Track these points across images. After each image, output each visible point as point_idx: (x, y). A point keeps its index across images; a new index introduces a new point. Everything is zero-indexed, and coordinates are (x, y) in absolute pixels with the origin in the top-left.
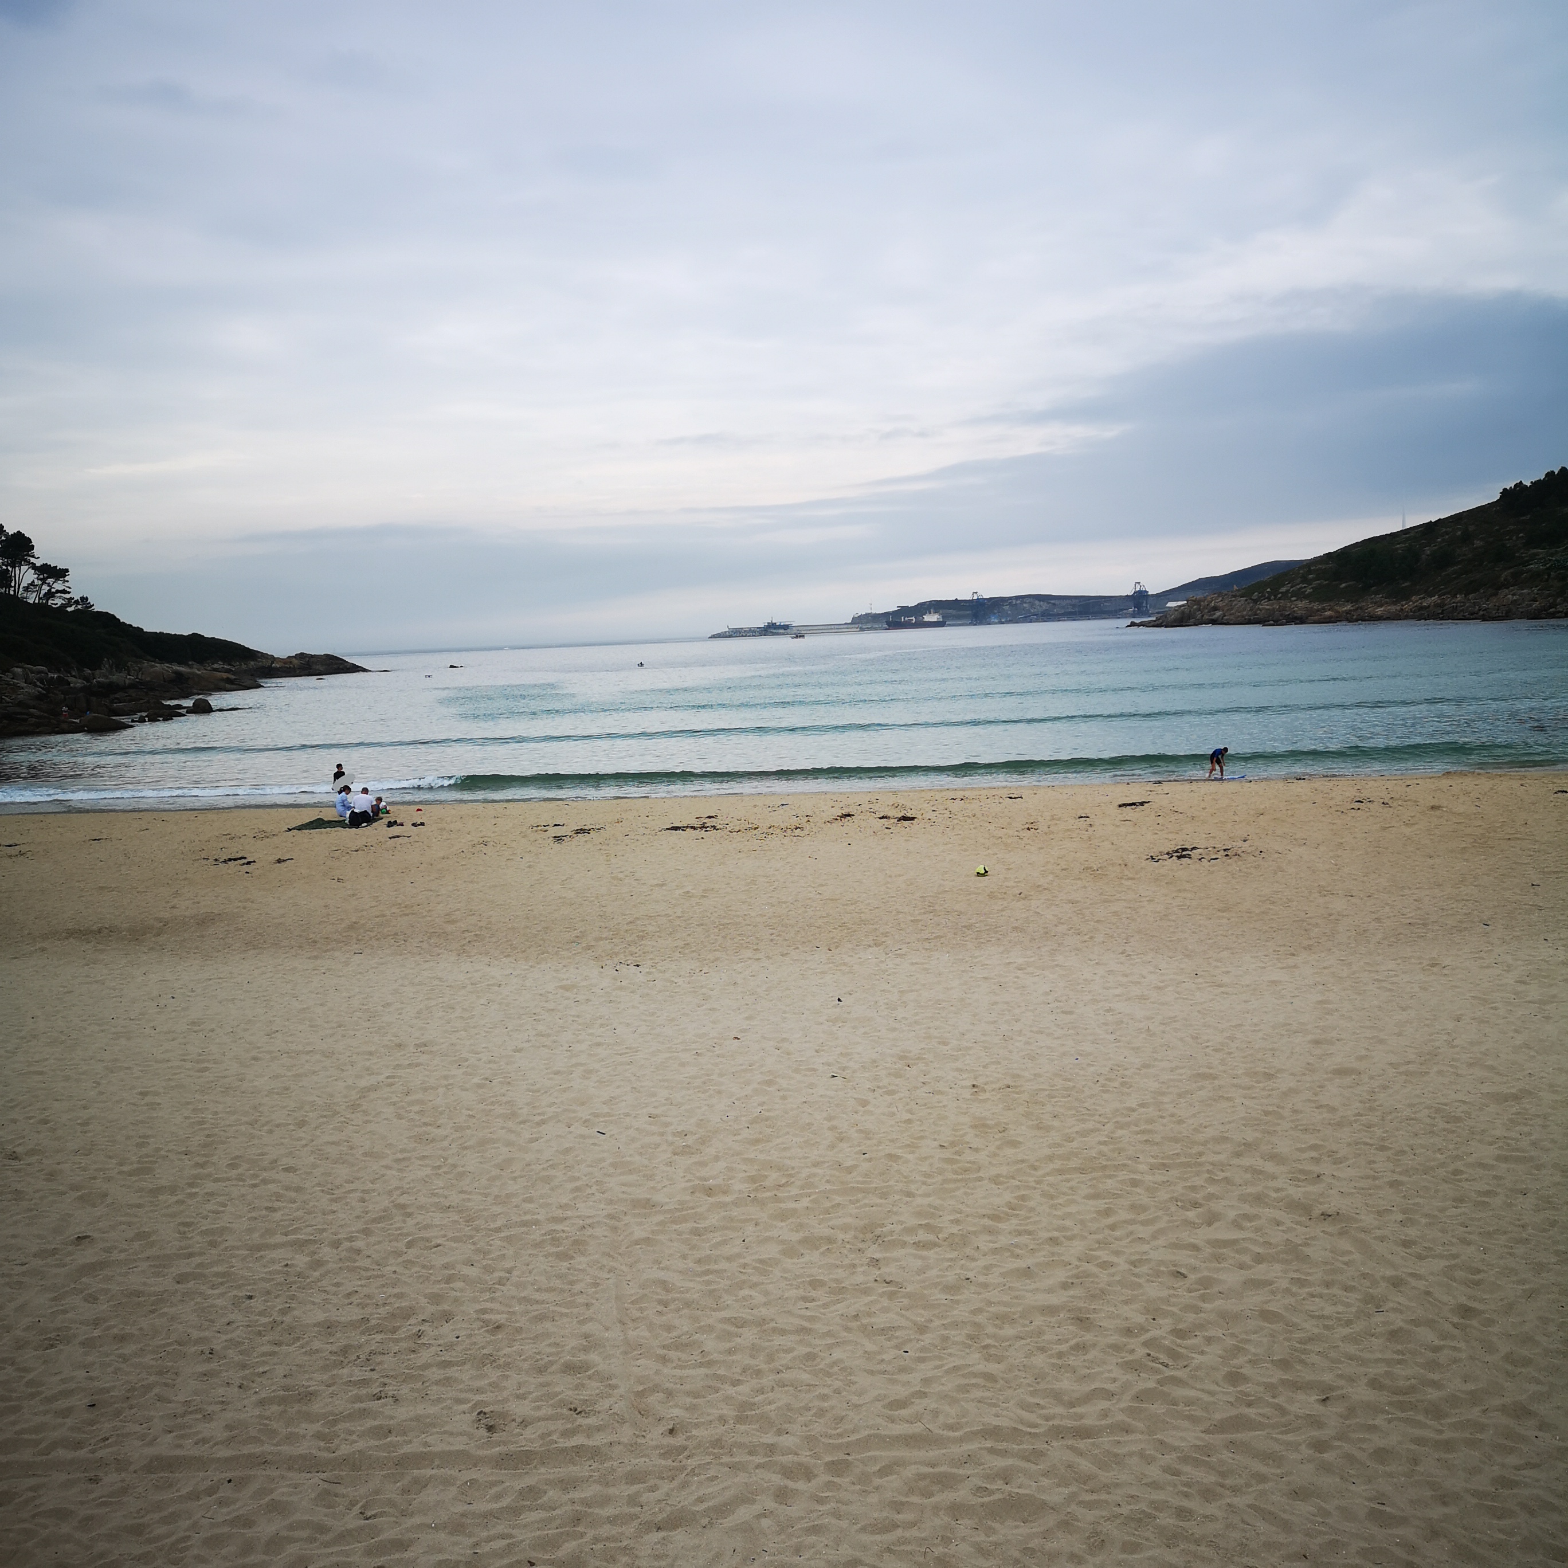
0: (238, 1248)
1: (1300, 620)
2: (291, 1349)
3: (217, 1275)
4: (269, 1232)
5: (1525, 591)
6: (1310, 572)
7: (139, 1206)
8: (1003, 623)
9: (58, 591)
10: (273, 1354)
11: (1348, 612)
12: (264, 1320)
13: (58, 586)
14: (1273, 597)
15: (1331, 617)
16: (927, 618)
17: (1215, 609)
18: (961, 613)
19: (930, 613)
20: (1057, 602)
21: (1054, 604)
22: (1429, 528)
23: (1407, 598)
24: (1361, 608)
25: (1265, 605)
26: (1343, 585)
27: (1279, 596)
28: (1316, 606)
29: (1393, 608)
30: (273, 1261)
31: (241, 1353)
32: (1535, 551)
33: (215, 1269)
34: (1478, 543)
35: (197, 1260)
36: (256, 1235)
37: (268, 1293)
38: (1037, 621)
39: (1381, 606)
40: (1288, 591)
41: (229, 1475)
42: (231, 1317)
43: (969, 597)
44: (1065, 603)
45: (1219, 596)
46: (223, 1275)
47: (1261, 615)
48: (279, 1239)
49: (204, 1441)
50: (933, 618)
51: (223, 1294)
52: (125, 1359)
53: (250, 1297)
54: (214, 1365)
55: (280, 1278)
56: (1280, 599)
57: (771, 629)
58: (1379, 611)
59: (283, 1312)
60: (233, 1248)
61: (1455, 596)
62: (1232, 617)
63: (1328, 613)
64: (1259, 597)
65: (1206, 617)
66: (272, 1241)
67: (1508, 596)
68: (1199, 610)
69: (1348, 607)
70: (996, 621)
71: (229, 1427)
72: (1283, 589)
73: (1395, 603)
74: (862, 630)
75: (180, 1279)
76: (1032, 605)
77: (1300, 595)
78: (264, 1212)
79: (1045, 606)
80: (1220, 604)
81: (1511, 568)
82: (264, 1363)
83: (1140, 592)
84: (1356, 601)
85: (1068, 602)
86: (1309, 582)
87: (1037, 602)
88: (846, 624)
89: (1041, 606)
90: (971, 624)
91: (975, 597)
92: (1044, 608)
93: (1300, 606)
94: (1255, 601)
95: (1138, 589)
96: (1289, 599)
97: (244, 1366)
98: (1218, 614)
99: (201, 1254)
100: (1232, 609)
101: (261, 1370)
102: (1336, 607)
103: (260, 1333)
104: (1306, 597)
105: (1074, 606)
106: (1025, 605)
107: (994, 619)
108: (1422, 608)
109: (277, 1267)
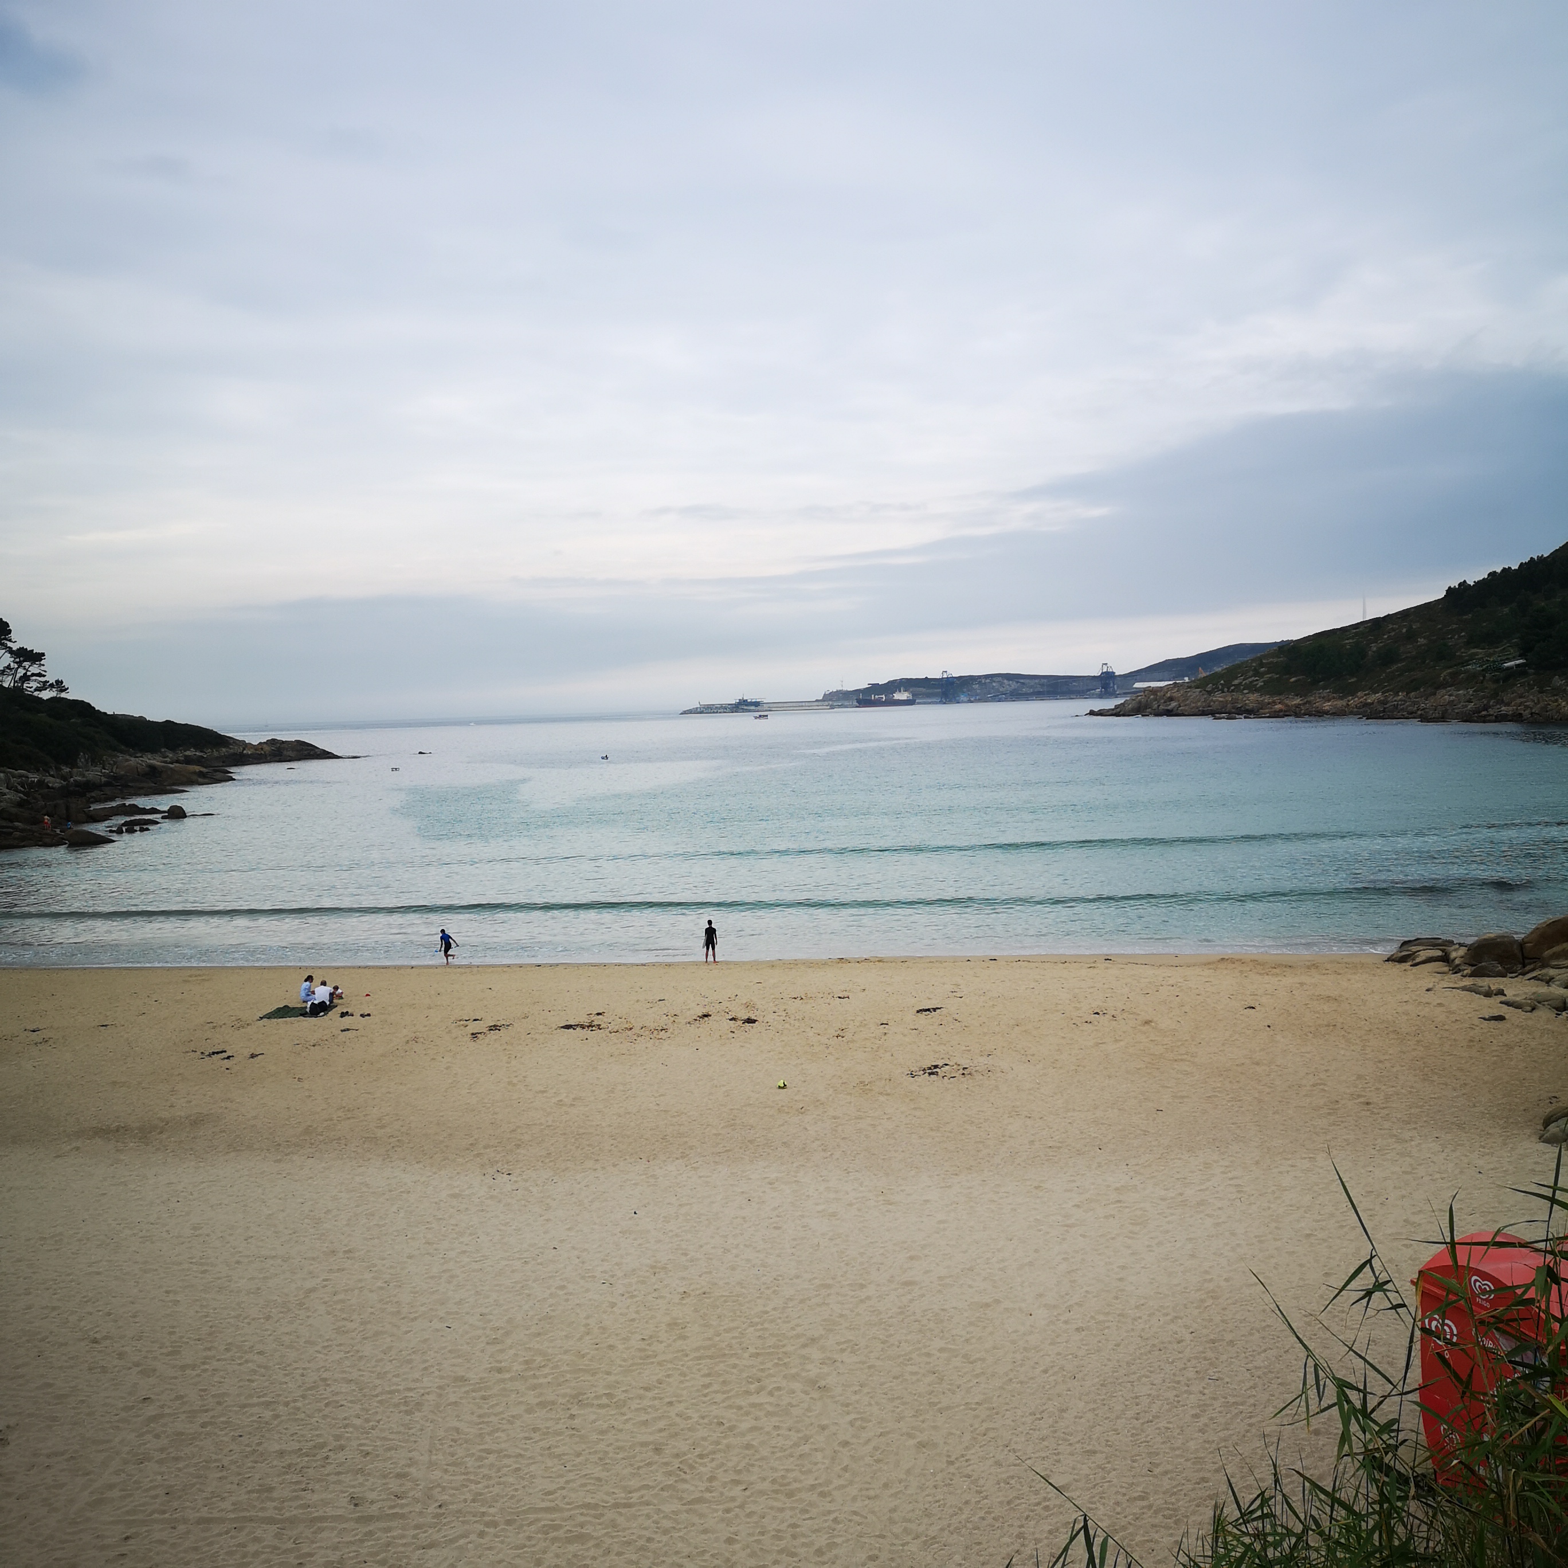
0: (234, 1406)
1: (1251, 713)
2: (263, 1465)
3: (222, 1422)
4: (251, 1396)
6: (1262, 665)
7: (176, 1378)
8: (972, 702)
9: (33, 675)
10: (254, 1467)
11: (1297, 706)
12: (248, 1449)
13: (34, 669)
15: (1280, 711)
16: (897, 696)
17: (1171, 699)
18: (931, 691)
19: (900, 691)
20: (1027, 681)
21: (1023, 683)
23: (1353, 694)
24: (1309, 702)
25: (1219, 697)
26: (1293, 679)
27: (1232, 688)
28: (1267, 699)
29: (1340, 703)
30: (252, 1415)
31: (238, 1467)
32: (1474, 650)
33: (222, 1419)
35: (211, 1414)
36: (243, 1398)
37: (250, 1434)
38: (1004, 700)
39: (1328, 701)
40: (1240, 683)
41: (235, 1526)
42: (231, 1447)
43: (940, 676)
44: (1032, 682)
45: (1175, 687)
46: (227, 1422)
47: (1215, 707)
48: (255, 1400)
49: (222, 1510)
50: (903, 696)
51: (226, 1434)
52: (180, 1470)
53: (241, 1436)
54: (224, 1473)
55: (256, 1425)
56: (1233, 691)
57: (742, 706)
58: (1327, 706)
59: (259, 1444)
60: (230, 1406)
62: (1187, 708)
65: (1162, 707)
66: (250, 1401)
67: (1446, 696)
68: (1155, 700)
70: (965, 699)
71: (233, 1504)
72: (1236, 682)
73: (1341, 699)
74: (832, 708)
75: (203, 1425)
76: (1002, 684)
77: (1252, 688)
78: (247, 1383)
79: (1014, 685)
80: (1176, 695)
81: (1450, 668)
82: (250, 1472)
84: (1305, 695)
85: (1037, 681)
86: (1261, 676)
87: (1007, 681)
88: (817, 701)
89: (1009, 685)
92: (1013, 687)
93: (1252, 699)
94: (1209, 693)
96: (1242, 691)
97: (240, 1474)
98: (1174, 704)
99: (212, 1410)
100: (1187, 700)
101: (247, 1476)
103: (246, 1456)
104: (1257, 690)
105: (1042, 685)
106: (994, 684)
107: (963, 697)
108: (1366, 705)
109: (255, 1418)
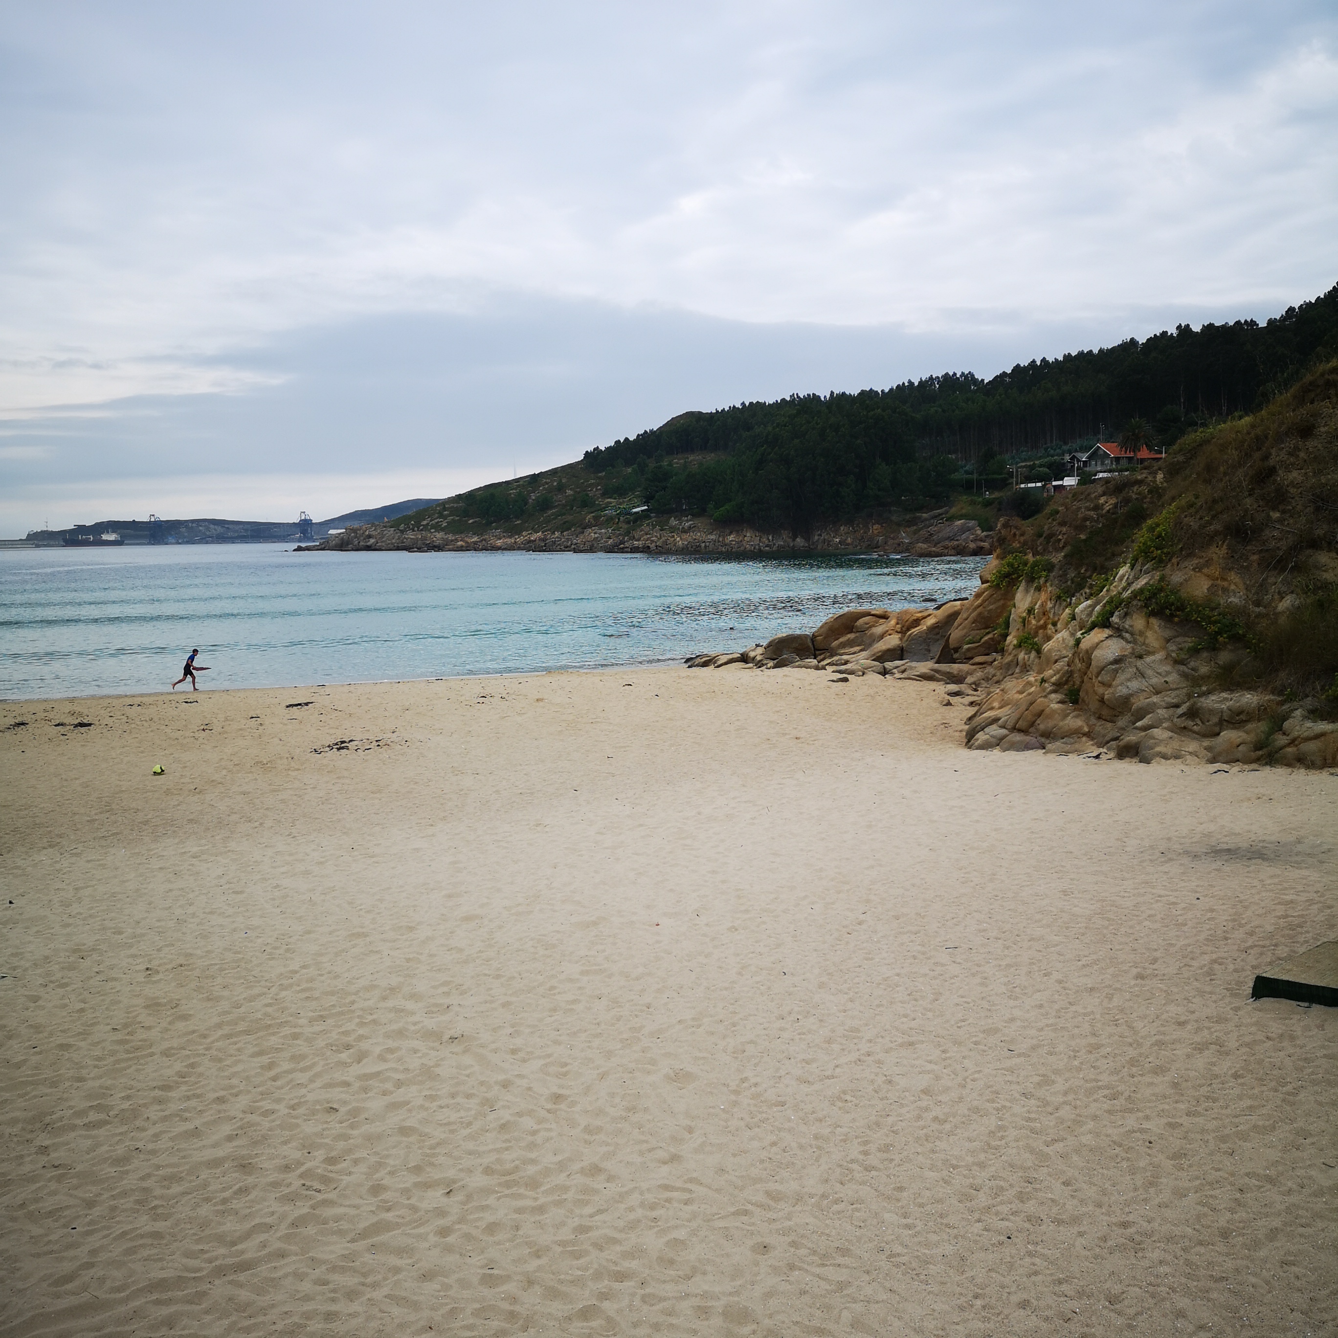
1: (438, 548)
5: (603, 531)
6: (445, 509)
8: (180, 544)
11: (475, 543)
14: (416, 529)
15: (462, 546)
16: (105, 537)
17: (370, 536)
18: (139, 533)
19: (108, 532)
20: (231, 526)
21: (228, 528)
22: (534, 479)
23: (519, 533)
24: (485, 540)
25: (410, 535)
26: (471, 521)
27: (421, 527)
28: (451, 537)
29: (510, 541)
32: (609, 500)
34: (569, 492)
38: (212, 542)
39: (500, 539)
40: (428, 524)
43: (146, 519)
44: (237, 527)
45: (372, 526)
47: (407, 543)
50: (112, 537)
56: (422, 530)
58: (499, 543)
61: (553, 533)
62: (383, 544)
63: (460, 543)
64: (405, 528)
65: (362, 543)
67: (592, 534)
68: (356, 537)
69: (475, 539)
70: (173, 541)
72: (425, 523)
73: (510, 537)
74: (38, 546)
76: (208, 529)
77: (438, 528)
79: (219, 529)
80: (374, 533)
81: (592, 513)
83: (305, 520)
84: (482, 534)
85: (241, 526)
86: (445, 517)
87: (212, 526)
89: (215, 530)
90: (150, 544)
91: (153, 519)
92: (218, 531)
93: (438, 537)
94: (402, 532)
95: (303, 518)
96: (429, 530)
98: (372, 541)
100: (383, 538)
102: (466, 539)
104: (443, 530)
105: (246, 530)
106: (201, 528)
107: (171, 539)
108: (530, 541)
